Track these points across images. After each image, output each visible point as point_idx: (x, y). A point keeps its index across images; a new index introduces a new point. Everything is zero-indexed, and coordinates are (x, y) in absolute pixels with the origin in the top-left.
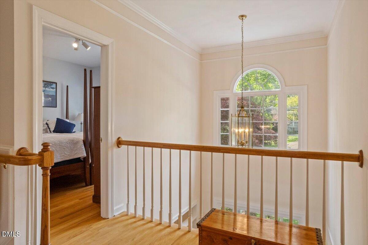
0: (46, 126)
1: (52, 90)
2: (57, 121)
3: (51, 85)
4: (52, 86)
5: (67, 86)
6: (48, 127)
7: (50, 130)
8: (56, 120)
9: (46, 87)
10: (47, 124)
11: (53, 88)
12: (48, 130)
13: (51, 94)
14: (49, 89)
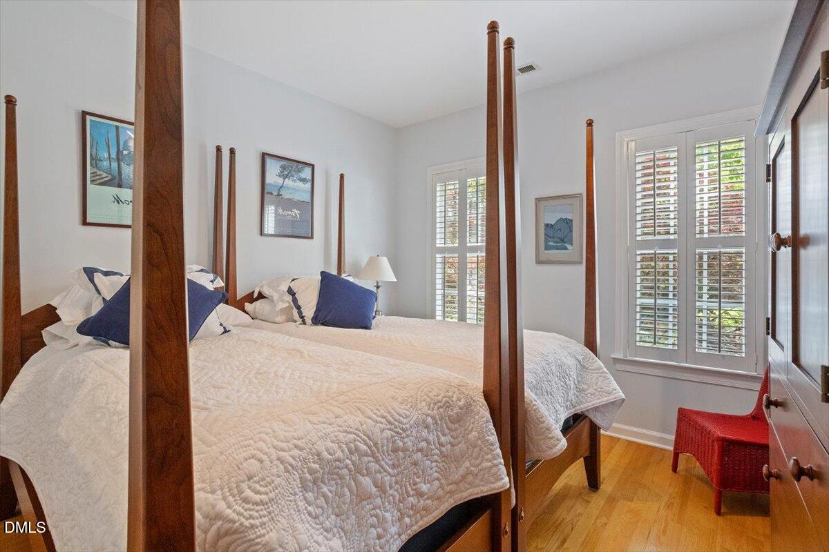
0: (290, 298)
1: (301, 185)
2: (321, 282)
3: (299, 171)
4: (303, 175)
5: (342, 176)
6: (295, 301)
7: (300, 313)
8: (320, 278)
9: (285, 177)
10: (291, 292)
11: (303, 180)
12: (295, 311)
13: (298, 197)
14: (295, 181)
